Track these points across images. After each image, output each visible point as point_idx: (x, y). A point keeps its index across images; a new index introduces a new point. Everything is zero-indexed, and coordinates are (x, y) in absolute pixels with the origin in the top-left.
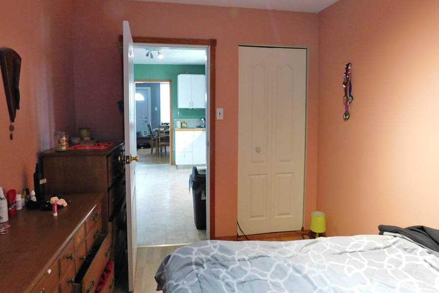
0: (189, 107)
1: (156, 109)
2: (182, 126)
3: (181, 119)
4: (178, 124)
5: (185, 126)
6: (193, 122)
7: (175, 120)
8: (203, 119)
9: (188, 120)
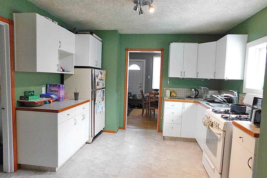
0: (180, 77)
1: (149, 77)
2: (172, 95)
3: (171, 89)
4: (168, 93)
5: (175, 95)
6: (182, 91)
7: (165, 88)
8: (193, 90)
9: (177, 89)
